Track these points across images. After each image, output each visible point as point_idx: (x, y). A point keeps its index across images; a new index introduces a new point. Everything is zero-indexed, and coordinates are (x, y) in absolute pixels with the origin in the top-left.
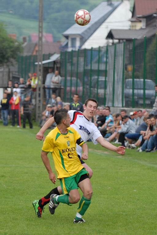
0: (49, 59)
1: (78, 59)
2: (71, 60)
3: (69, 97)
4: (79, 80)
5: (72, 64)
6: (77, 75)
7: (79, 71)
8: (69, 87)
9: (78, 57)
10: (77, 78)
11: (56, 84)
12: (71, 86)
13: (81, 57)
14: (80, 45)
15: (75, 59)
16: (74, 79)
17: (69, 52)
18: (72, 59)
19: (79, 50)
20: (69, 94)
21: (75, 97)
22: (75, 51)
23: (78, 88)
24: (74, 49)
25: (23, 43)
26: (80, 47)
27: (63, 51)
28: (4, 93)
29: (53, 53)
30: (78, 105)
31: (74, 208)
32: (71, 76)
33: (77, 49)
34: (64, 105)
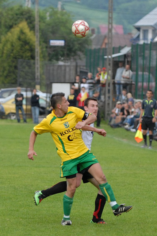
0: (119, 52)
1: (150, 53)
2: (142, 54)
3: (140, 93)
4: (151, 76)
5: (144, 58)
6: (150, 70)
7: (151, 65)
8: (140, 82)
9: (151, 50)
10: (149, 73)
11: (127, 80)
12: (143, 82)
13: (153, 50)
14: (153, 37)
15: (147, 52)
16: (146, 73)
17: (141, 45)
18: (144, 52)
19: (151, 42)
20: (141, 90)
21: (148, 93)
22: (147, 44)
23: (150, 84)
24: (146, 42)
25: (91, 35)
26: (153, 39)
27: (134, 44)
28: (71, 88)
29: (123, 46)
30: (151, 102)
31: (146, 213)
32: (143, 71)
33: (149, 42)
34: (135, 102)
